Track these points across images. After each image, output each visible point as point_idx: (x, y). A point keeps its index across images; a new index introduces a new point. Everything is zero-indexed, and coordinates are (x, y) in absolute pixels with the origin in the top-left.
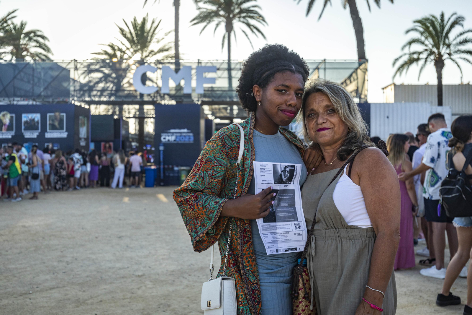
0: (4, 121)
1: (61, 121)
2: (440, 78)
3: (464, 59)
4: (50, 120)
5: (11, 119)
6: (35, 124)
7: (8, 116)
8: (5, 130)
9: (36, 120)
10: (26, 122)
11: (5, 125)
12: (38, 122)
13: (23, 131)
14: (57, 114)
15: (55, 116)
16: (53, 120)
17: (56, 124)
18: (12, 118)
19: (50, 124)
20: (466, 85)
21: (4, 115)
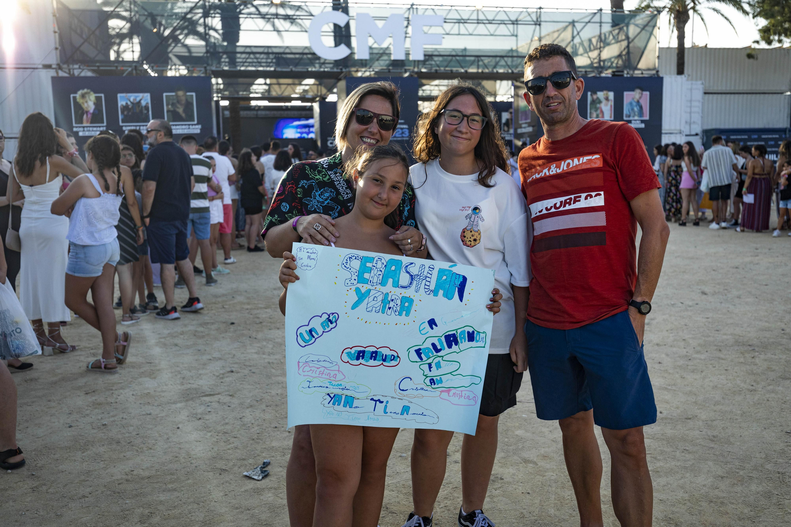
0: (85, 106)
1: (188, 105)
2: (681, 37)
3: (714, 10)
4: (167, 105)
5: (98, 101)
6: (141, 111)
7: (92, 97)
8: (87, 122)
9: (143, 103)
10: (125, 108)
11: (87, 112)
12: (147, 108)
13: (121, 124)
14: (180, 93)
15: (177, 96)
16: (173, 104)
17: (180, 110)
18: (98, 99)
19: (168, 111)
20: (702, 48)
21: (83, 96)
